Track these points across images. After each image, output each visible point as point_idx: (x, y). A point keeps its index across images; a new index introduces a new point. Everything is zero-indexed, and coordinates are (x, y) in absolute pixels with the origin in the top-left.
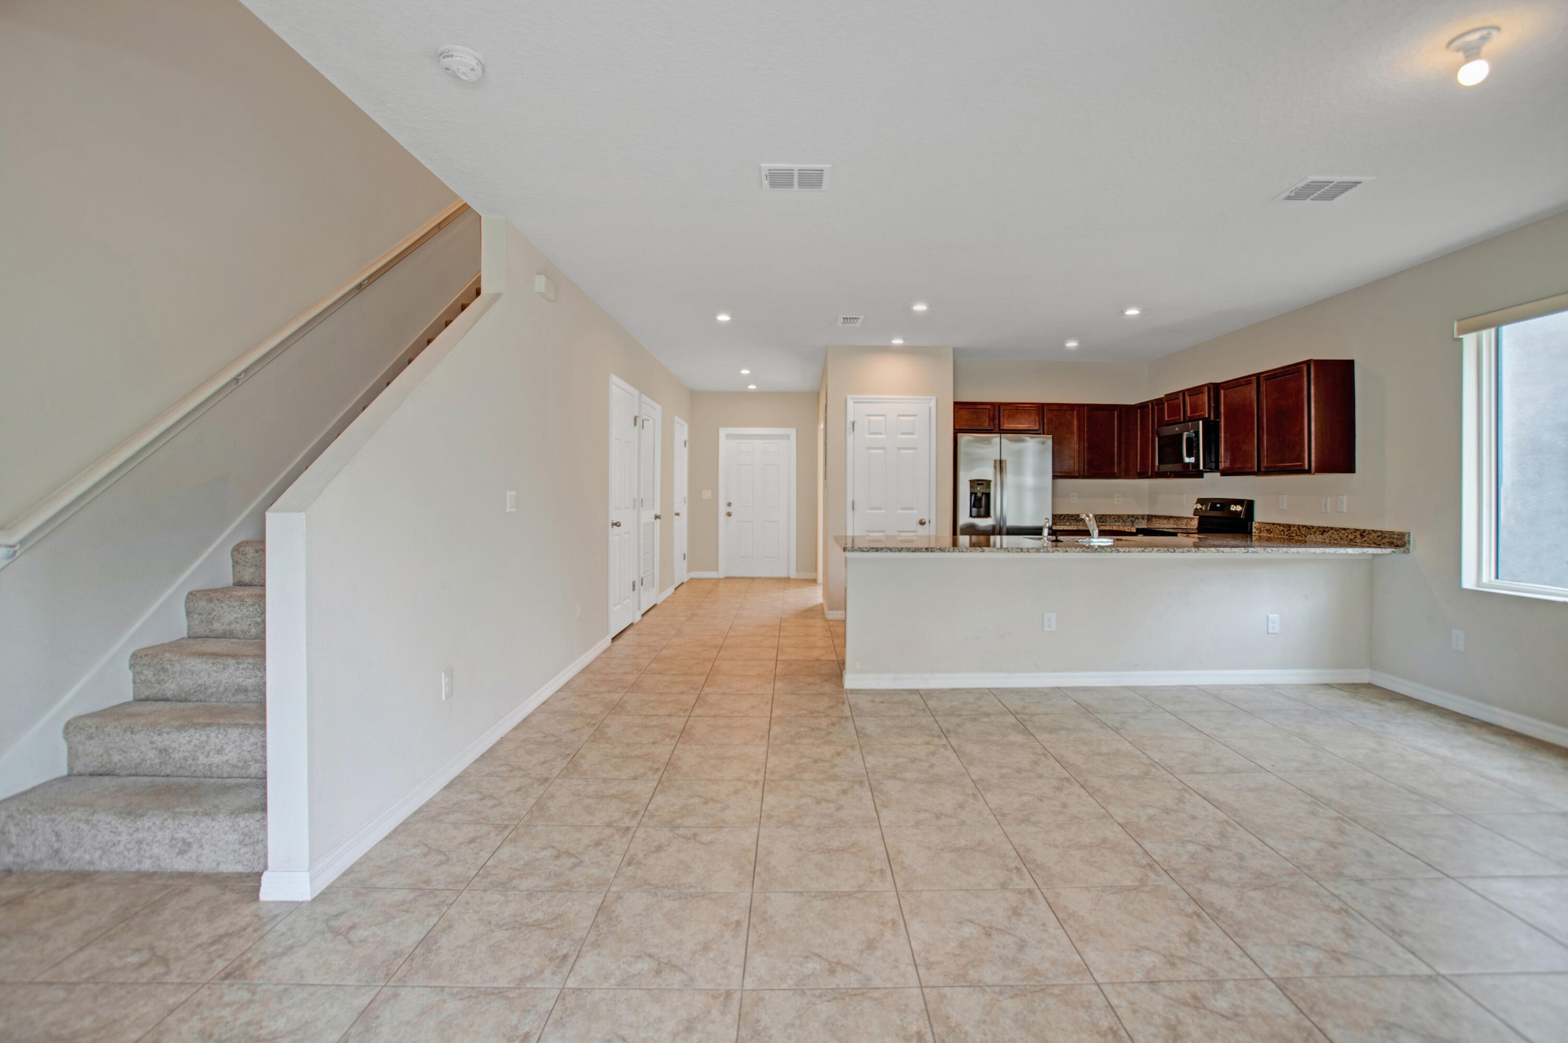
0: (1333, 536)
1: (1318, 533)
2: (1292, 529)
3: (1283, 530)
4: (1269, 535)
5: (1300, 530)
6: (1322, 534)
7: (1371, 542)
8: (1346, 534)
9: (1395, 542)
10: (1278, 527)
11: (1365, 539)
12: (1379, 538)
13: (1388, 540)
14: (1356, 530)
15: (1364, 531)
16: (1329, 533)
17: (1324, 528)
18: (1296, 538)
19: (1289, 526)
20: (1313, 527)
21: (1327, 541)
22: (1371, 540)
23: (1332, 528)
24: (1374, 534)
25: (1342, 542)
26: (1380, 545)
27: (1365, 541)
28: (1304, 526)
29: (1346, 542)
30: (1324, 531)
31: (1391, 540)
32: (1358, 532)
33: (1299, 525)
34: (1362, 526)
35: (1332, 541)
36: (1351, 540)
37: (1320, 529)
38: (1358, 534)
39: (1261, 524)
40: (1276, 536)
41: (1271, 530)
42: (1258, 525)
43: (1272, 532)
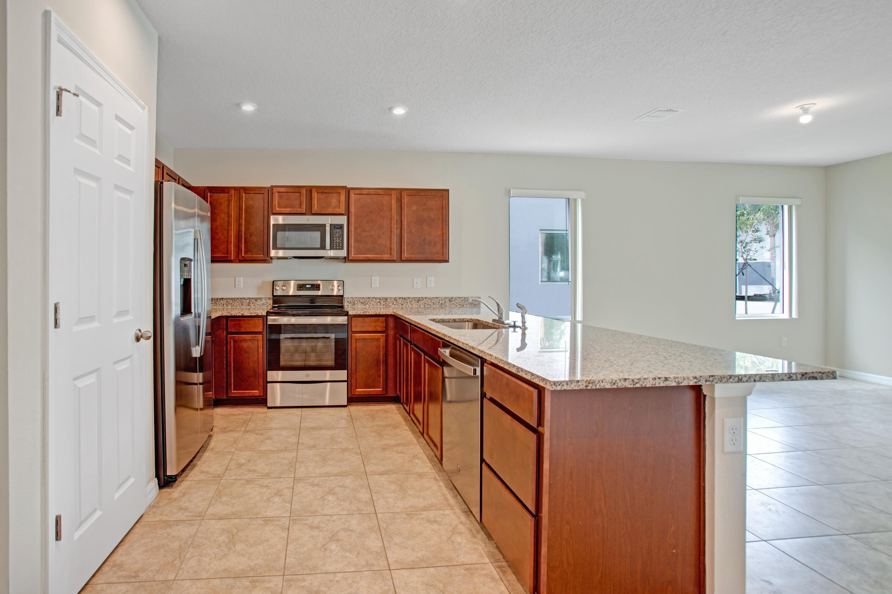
0: (427, 303)
1: (413, 302)
2: (389, 300)
3: (379, 302)
4: (364, 306)
5: (396, 301)
6: (418, 302)
7: (457, 304)
8: (438, 301)
9: (473, 303)
10: (375, 300)
11: (453, 303)
12: (463, 302)
14: (445, 298)
15: (452, 298)
16: (424, 301)
17: (419, 298)
18: (393, 306)
19: (386, 299)
20: (409, 298)
21: (422, 306)
22: (457, 303)
23: (426, 298)
24: (459, 299)
25: (435, 306)
26: (463, 305)
27: (453, 304)
28: (400, 298)
32: (448, 299)
33: (396, 298)
34: (450, 295)
35: (426, 306)
36: (442, 304)
37: (415, 299)
38: (448, 301)
39: (354, 299)
40: (371, 306)
41: (367, 302)
42: (351, 299)
43: (367, 304)
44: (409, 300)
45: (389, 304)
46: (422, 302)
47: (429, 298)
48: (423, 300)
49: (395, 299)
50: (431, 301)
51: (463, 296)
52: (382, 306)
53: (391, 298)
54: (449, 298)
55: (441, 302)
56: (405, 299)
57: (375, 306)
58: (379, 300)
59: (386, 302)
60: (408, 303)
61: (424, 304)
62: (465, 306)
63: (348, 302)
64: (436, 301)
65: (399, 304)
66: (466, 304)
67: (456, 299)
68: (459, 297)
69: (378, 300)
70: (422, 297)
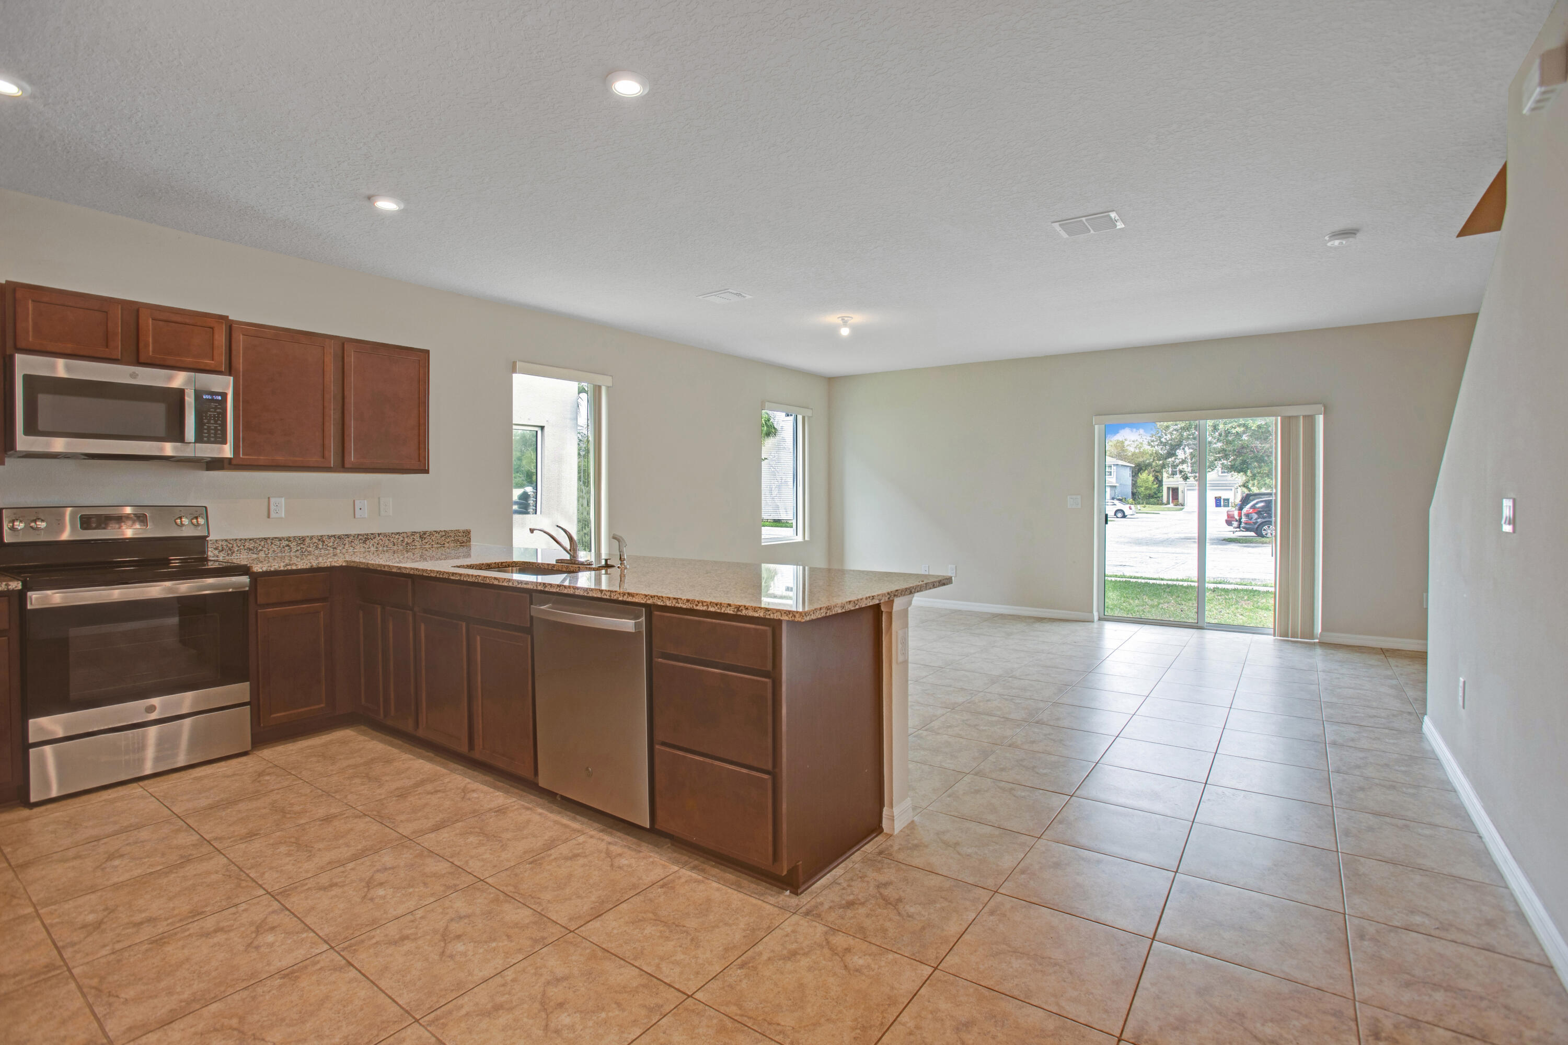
2: (308, 541)
3: (288, 546)
4: (255, 556)
5: (323, 542)
6: (365, 542)
7: (433, 543)
8: (402, 539)
11: (426, 541)
12: (440, 538)
13: (453, 539)
14: (414, 533)
15: (425, 533)
16: (375, 540)
17: (367, 535)
18: (317, 552)
19: (303, 539)
20: (348, 536)
21: (373, 549)
23: (379, 534)
24: (437, 535)
25: (395, 548)
26: (444, 544)
28: (329, 537)
29: (401, 548)
30: (367, 539)
31: (456, 538)
32: (418, 534)
33: (321, 536)
34: (421, 529)
36: (407, 544)
37: (360, 537)
38: (417, 537)
39: (232, 542)
40: (269, 555)
41: (260, 548)
42: (225, 543)
43: (262, 550)
44: (347, 539)
45: (309, 549)
46: (372, 542)
47: (385, 535)
48: (374, 538)
49: (321, 539)
50: (389, 540)
51: (442, 530)
52: (294, 554)
53: (311, 538)
54: (420, 533)
55: (406, 540)
56: (339, 537)
57: (279, 555)
58: (287, 543)
59: (302, 546)
60: (347, 546)
61: (376, 545)
62: (447, 545)
63: (216, 549)
64: (398, 539)
65: (329, 548)
66: (448, 543)
67: (431, 534)
68: (436, 532)
69: (285, 543)
70: (372, 534)
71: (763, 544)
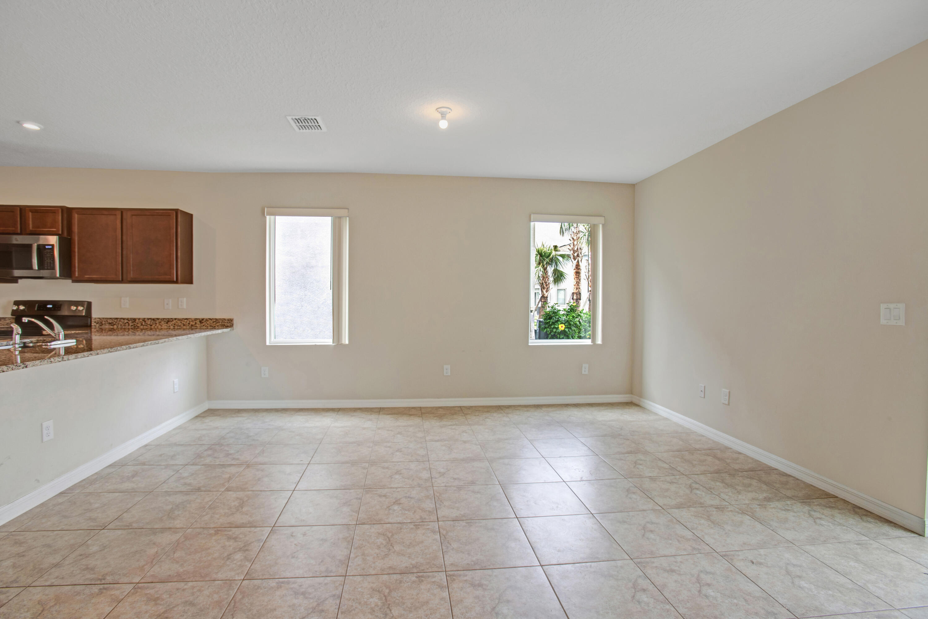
13: (221, 324)
29: (188, 327)
30: (169, 321)
31: (223, 323)
71: (529, 344)
